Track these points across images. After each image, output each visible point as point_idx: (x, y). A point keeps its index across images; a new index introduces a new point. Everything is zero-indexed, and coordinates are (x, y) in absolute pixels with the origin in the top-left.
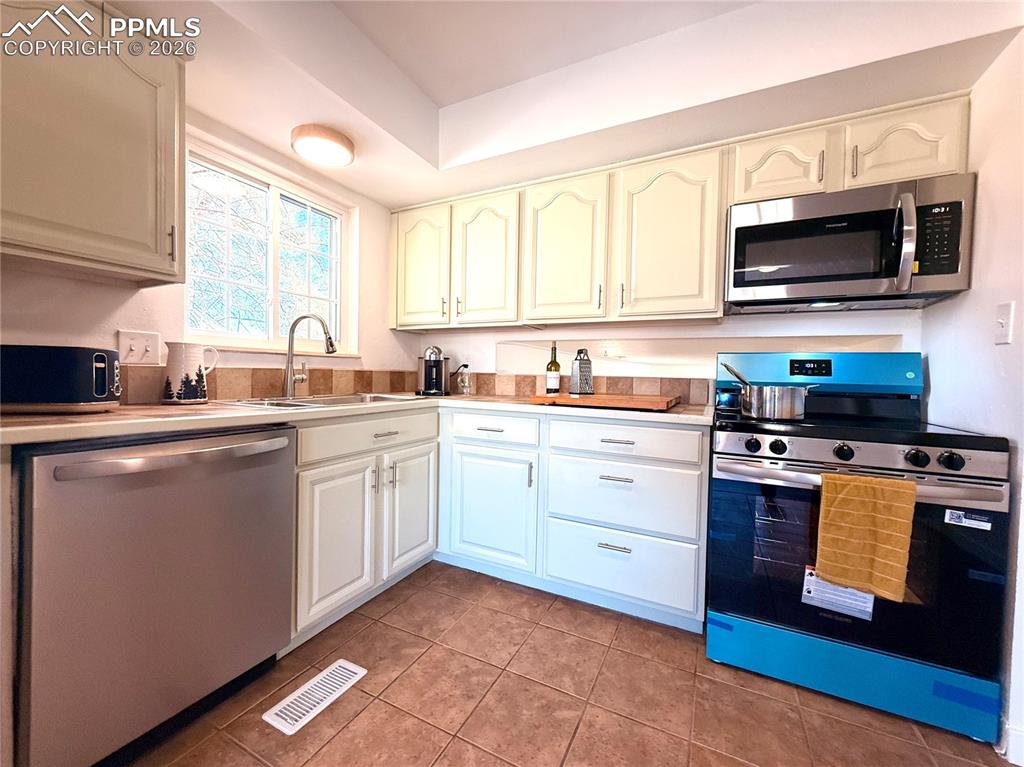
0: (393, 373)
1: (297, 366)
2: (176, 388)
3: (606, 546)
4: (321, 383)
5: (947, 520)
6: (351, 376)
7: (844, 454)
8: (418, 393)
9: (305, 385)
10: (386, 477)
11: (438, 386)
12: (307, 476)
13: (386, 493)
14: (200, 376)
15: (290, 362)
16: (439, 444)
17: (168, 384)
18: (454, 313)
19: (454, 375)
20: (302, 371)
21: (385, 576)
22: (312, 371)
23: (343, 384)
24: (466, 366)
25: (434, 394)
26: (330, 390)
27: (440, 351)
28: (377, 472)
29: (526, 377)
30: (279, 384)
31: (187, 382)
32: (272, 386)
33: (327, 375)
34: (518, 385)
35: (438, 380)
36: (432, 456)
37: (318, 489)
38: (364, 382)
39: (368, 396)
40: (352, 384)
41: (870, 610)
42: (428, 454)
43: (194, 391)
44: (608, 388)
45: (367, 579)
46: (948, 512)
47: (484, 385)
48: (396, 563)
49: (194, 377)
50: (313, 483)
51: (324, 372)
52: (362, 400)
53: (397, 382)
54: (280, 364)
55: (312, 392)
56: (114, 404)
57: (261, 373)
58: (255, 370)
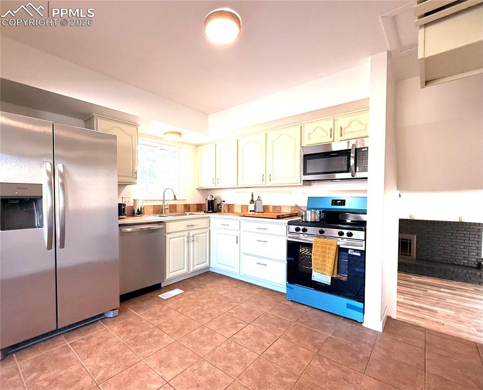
0: (197, 205)
1: (166, 204)
2: (136, 212)
3: (260, 264)
4: (173, 209)
5: (349, 253)
6: (183, 206)
7: (322, 232)
8: (205, 212)
9: (168, 210)
10: (191, 239)
11: (213, 209)
12: (168, 236)
13: (191, 244)
14: (141, 208)
15: (164, 203)
16: (210, 230)
17: (134, 211)
18: (217, 183)
19: (219, 205)
20: (167, 205)
21: (191, 270)
22: (170, 205)
23: (180, 209)
24: (224, 201)
25: (211, 212)
26: (176, 211)
27: (213, 197)
28: (188, 237)
29: (245, 206)
30: (161, 210)
31: (138, 210)
32: (159, 210)
33: (175, 206)
34: (242, 209)
35: (213, 207)
36: (208, 234)
37: (171, 240)
38: (187, 208)
39: (188, 213)
40: (183, 209)
41: (330, 282)
42: (206, 233)
43: (140, 213)
44: (273, 210)
45: (185, 270)
46: (349, 250)
47: (230, 208)
48: (195, 267)
49: (140, 209)
50: (170, 238)
51: (174, 205)
52: (186, 215)
53: (199, 208)
54: (160, 203)
55: (171, 212)
56: (125, 216)
57: (155, 207)
58: (154, 206)
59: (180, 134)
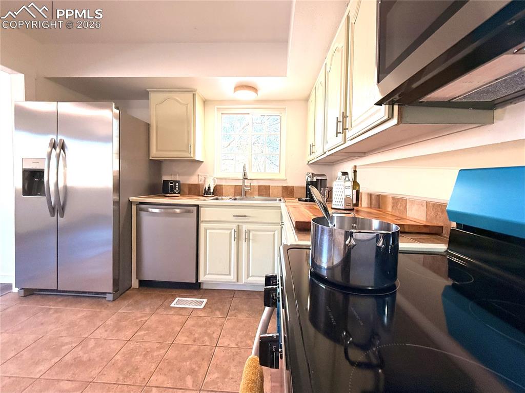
4: (264, 191)
6: (281, 189)
10: (244, 236)
12: (203, 225)
13: (244, 245)
14: (209, 187)
15: (243, 182)
20: (249, 186)
21: (243, 281)
23: (276, 192)
33: (268, 188)
36: (277, 233)
37: (209, 231)
38: (288, 191)
40: (281, 192)
44: (393, 207)
48: (250, 278)
50: (206, 229)
51: (265, 186)
55: (260, 195)
57: (238, 187)
58: (236, 186)
59: (254, 89)
